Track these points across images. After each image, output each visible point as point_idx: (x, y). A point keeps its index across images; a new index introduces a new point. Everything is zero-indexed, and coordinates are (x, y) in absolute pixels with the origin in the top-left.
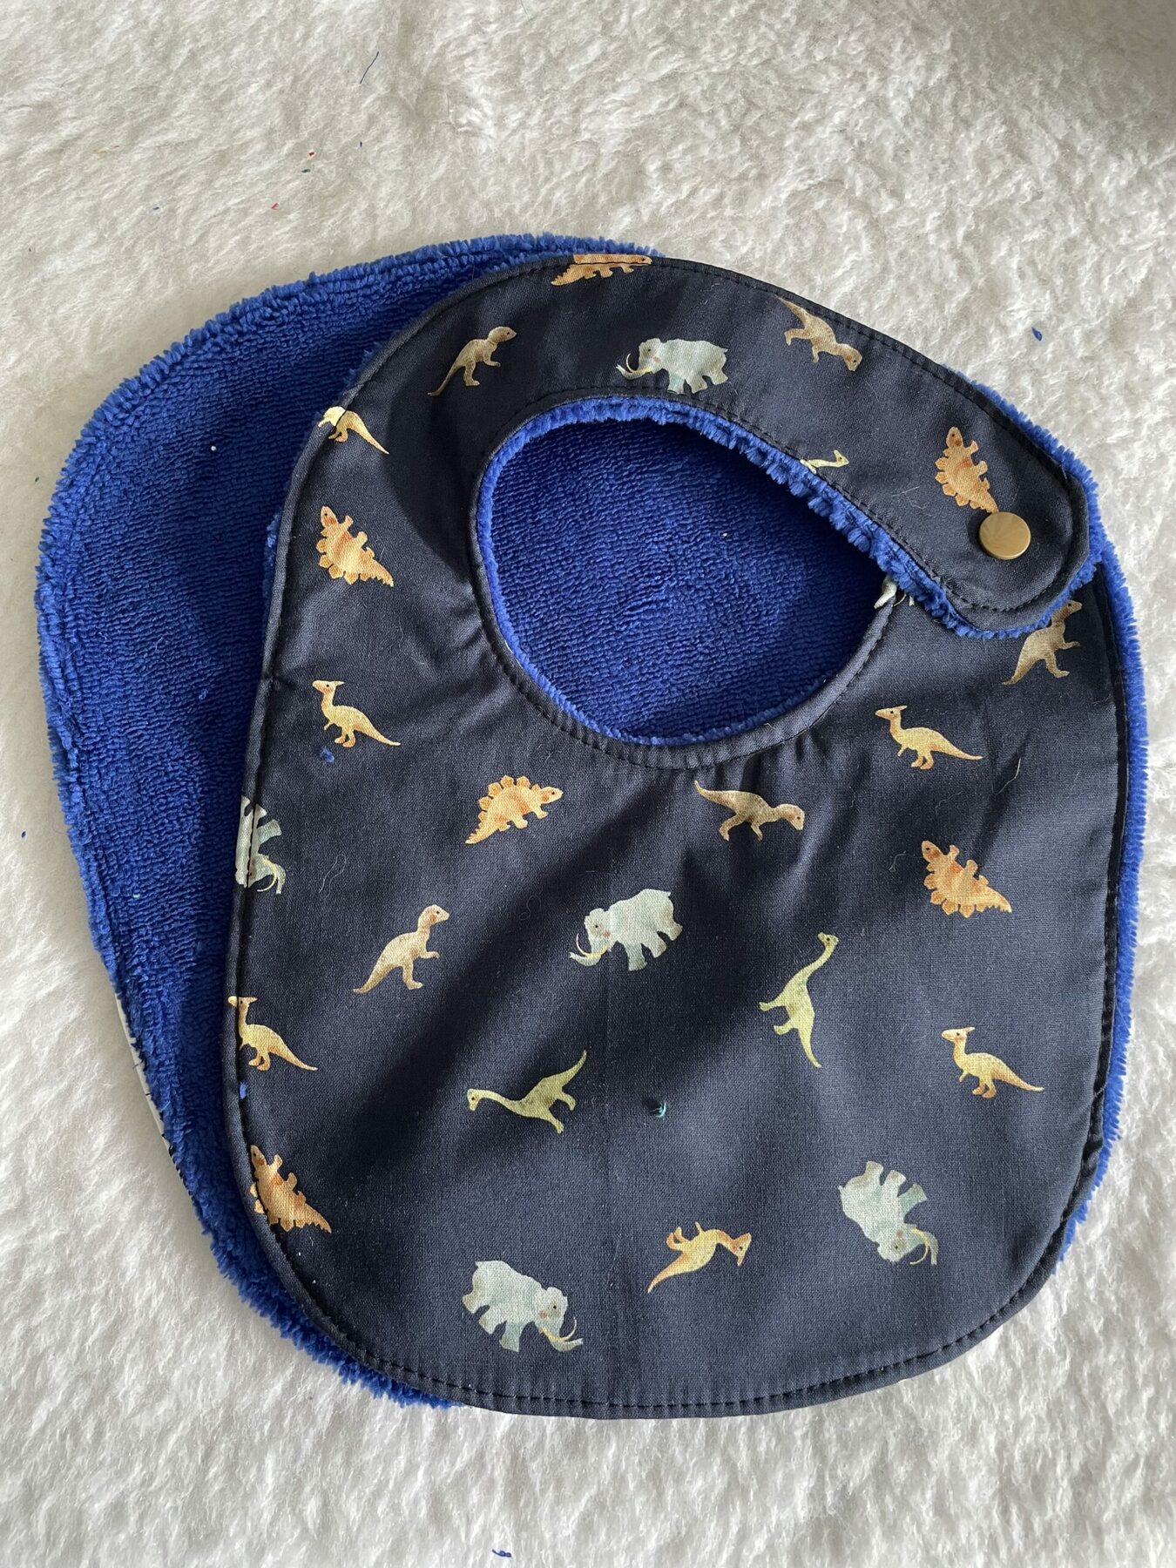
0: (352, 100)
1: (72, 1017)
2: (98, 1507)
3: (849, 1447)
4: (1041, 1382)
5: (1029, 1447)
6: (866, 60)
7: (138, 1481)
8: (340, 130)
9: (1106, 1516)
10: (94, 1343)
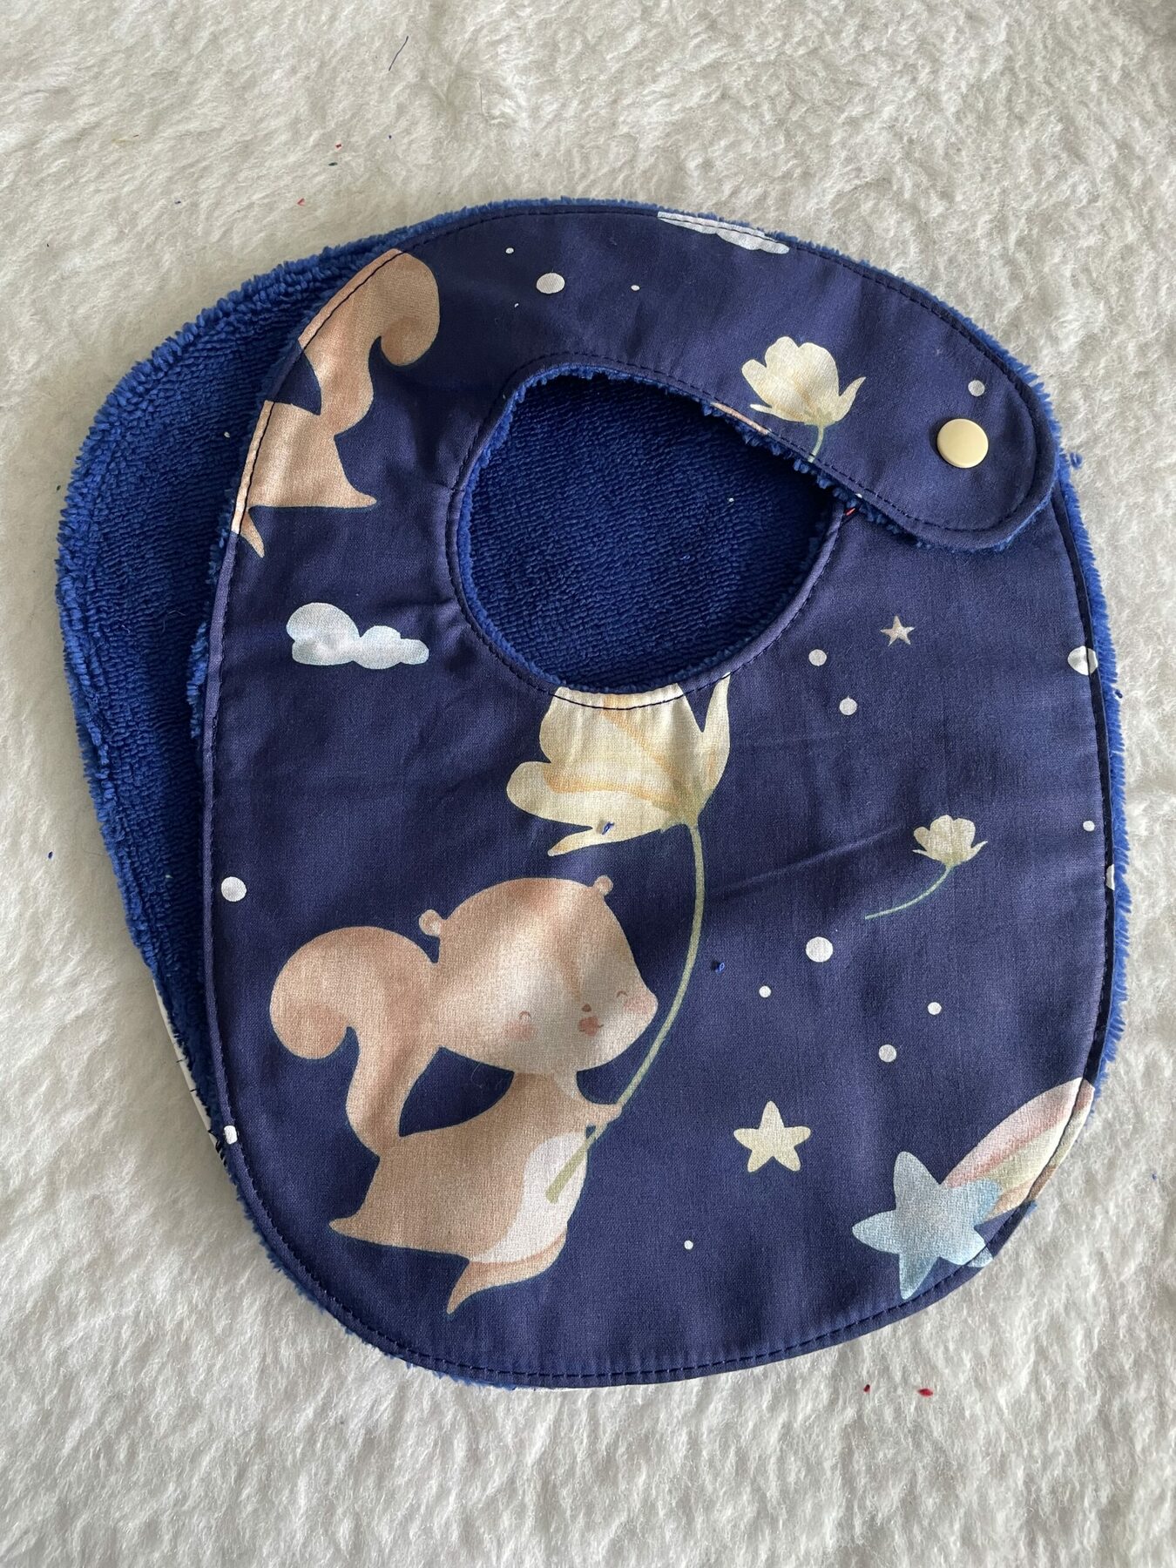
0: (381, 88)
1: (101, 1040)
2: (132, 1526)
3: (878, 1478)
4: (1070, 1417)
5: (1056, 1481)
6: (917, 51)
7: (172, 1501)
8: (368, 121)
9: (1134, 1549)
10: (125, 1364)
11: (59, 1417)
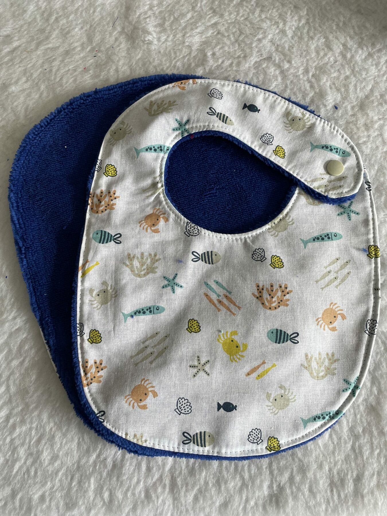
0: (110, 33)
1: (25, 336)
2: (36, 497)
3: (281, 471)
4: (343, 449)
5: (339, 470)
6: (278, 18)
7: (49, 488)
8: (106, 43)
9: (365, 491)
10: (33, 443)
11: (12, 461)
